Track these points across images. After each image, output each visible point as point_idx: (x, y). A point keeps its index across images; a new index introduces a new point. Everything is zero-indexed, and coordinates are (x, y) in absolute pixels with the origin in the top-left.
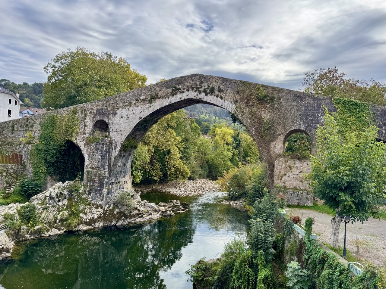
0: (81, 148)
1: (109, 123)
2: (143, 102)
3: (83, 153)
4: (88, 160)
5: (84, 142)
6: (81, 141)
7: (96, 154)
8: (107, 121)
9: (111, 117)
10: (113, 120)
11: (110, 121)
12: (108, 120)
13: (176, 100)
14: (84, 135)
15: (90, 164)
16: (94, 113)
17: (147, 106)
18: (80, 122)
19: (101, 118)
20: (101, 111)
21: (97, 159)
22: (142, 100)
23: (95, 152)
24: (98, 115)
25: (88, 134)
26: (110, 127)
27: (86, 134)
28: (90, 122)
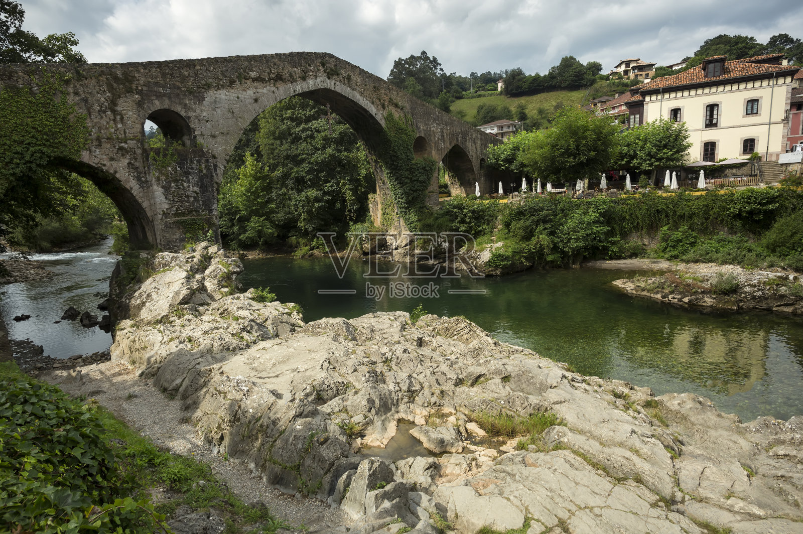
0: (117, 175)
1: (189, 118)
2: (256, 84)
3: (128, 187)
4: (166, 198)
5: (126, 162)
6: (112, 159)
7: (185, 185)
8: (183, 114)
9: (193, 106)
10: (198, 111)
11: (191, 114)
12: (186, 112)
13: (308, 87)
14: (123, 144)
15: (172, 207)
16: (140, 93)
17: (265, 91)
18: (99, 111)
19: (166, 107)
20: (161, 90)
21: (189, 194)
22: (254, 80)
23: (182, 180)
24: (154, 98)
25: (135, 142)
26: (192, 126)
27: (129, 141)
28: (130, 113)
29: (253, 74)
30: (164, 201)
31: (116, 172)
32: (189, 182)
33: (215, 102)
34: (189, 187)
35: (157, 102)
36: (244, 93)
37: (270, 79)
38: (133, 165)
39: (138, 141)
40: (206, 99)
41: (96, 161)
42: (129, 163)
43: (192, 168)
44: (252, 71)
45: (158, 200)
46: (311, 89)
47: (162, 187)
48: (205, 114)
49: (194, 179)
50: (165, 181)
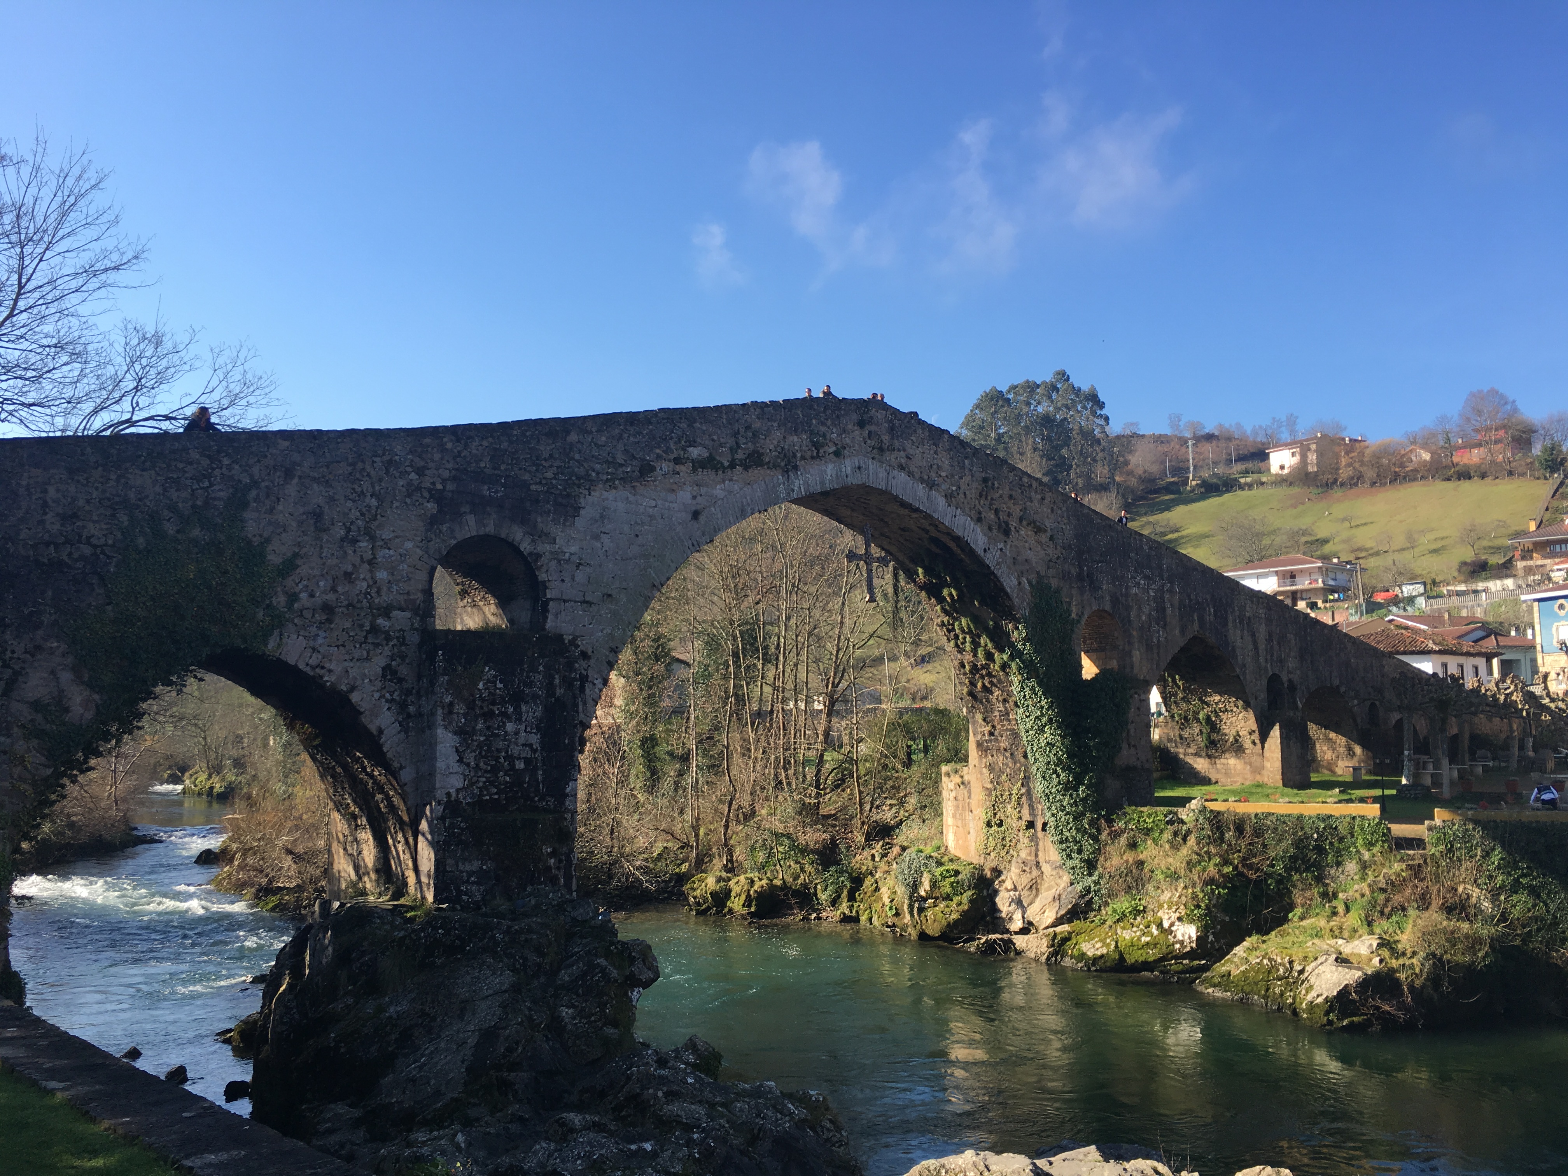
0: (355, 697)
1: (539, 556)
2: (701, 474)
3: (373, 729)
4: (460, 760)
5: (380, 663)
7: (510, 727)
8: (526, 547)
9: (551, 528)
10: (560, 541)
11: (544, 548)
12: (533, 542)
13: (822, 483)
14: (380, 621)
15: (471, 785)
16: (437, 496)
17: (719, 491)
18: (342, 540)
19: (490, 529)
20: (485, 490)
21: (515, 750)
22: (700, 465)
23: (504, 714)
24: (465, 508)
25: (408, 614)
26: (542, 576)
27: (395, 613)
28: (409, 545)
29: (695, 452)
30: (456, 767)
31: (353, 689)
32: (519, 720)
33: (602, 517)
34: (517, 733)
35: (471, 519)
36: (671, 497)
37: (732, 466)
38: (394, 672)
39: (416, 611)
40: (582, 512)
41: (313, 661)
42: (386, 669)
43: (530, 684)
44: (693, 443)
45: (440, 764)
46: (828, 486)
47: (455, 733)
48: (573, 549)
49: (532, 712)
50: (465, 715)
